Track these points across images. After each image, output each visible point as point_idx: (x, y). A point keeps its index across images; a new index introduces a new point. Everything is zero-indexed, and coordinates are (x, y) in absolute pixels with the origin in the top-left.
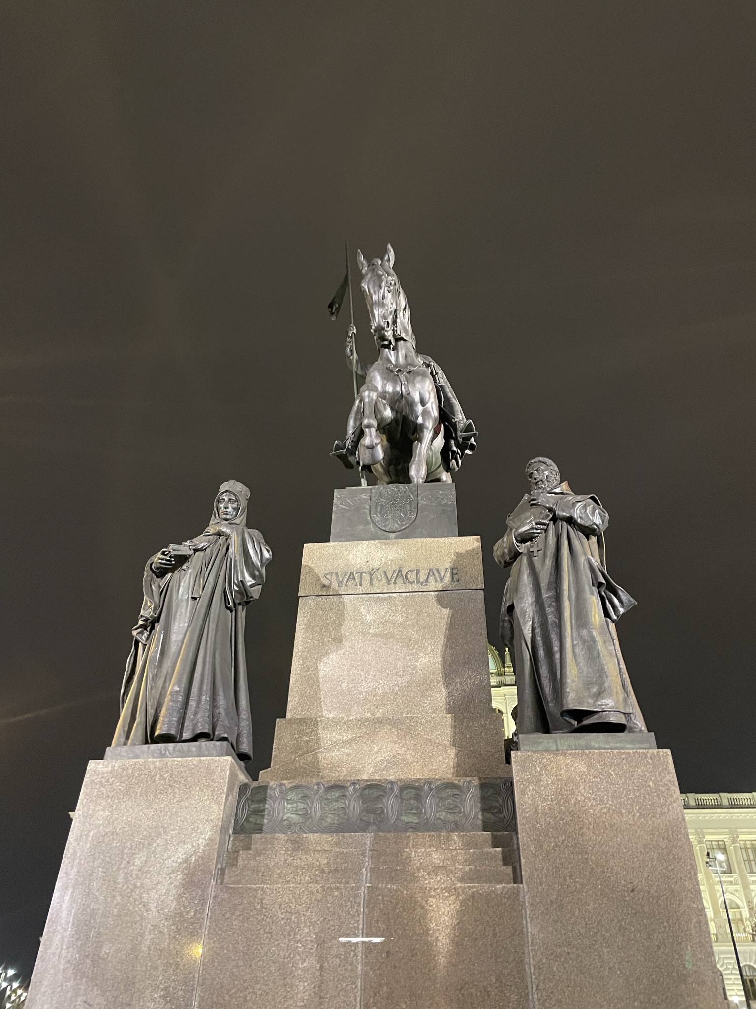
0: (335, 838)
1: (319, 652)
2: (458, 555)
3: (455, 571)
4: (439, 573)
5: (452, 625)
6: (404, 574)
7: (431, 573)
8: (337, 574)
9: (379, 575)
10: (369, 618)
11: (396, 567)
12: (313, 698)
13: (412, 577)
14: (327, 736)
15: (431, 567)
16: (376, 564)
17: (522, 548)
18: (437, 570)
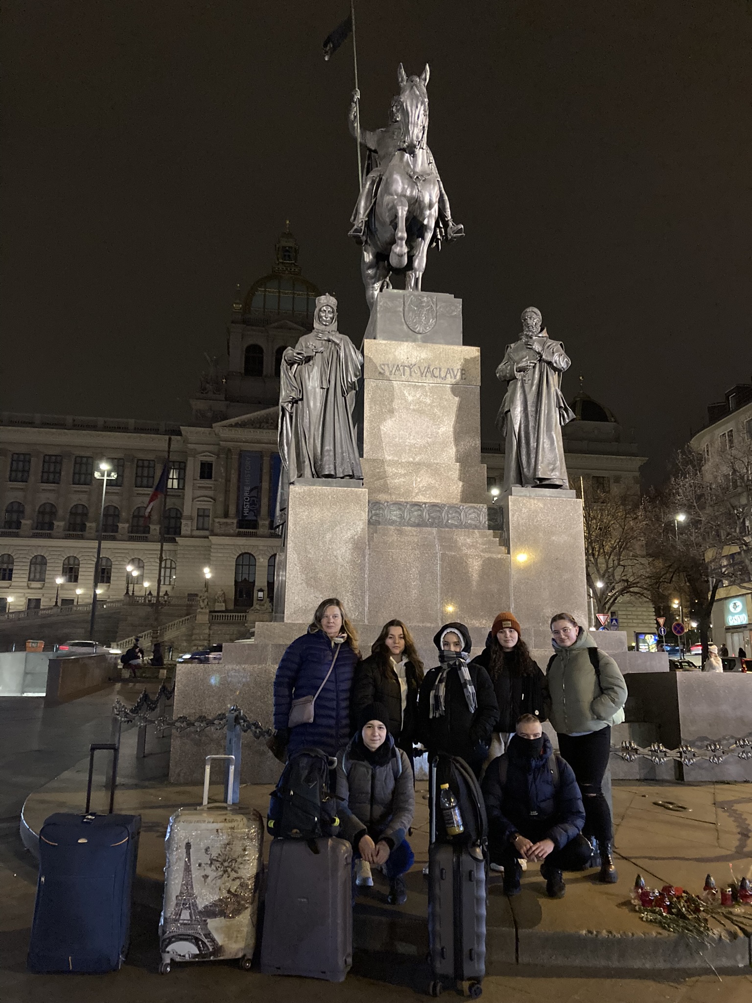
0: (418, 529)
1: (380, 418)
2: (466, 360)
3: (463, 371)
4: (453, 372)
5: (460, 408)
6: (431, 370)
7: (448, 371)
8: (388, 365)
9: (415, 369)
10: (410, 398)
11: (426, 365)
12: (379, 447)
13: (437, 373)
14: (390, 470)
15: (449, 367)
16: (413, 361)
17: (518, 375)
18: (452, 369)
